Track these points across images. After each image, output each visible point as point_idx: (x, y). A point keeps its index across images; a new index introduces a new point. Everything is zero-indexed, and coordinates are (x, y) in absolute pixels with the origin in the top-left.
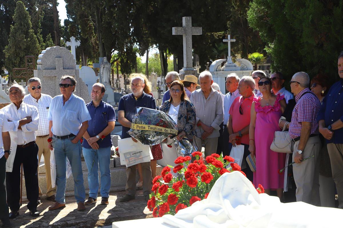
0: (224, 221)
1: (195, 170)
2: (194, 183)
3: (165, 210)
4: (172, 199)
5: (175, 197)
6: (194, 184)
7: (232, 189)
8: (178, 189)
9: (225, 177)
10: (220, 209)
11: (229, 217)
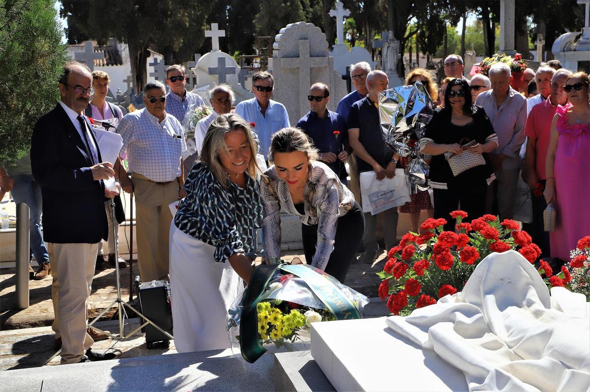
0: (479, 335)
1: (449, 242)
2: (447, 263)
3: (399, 303)
4: (412, 287)
5: (415, 285)
6: (447, 265)
7: (502, 280)
8: (421, 272)
9: (492, 259)
10: (478, 312)
11: (489, 328)
